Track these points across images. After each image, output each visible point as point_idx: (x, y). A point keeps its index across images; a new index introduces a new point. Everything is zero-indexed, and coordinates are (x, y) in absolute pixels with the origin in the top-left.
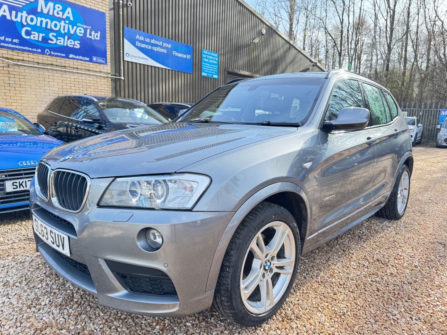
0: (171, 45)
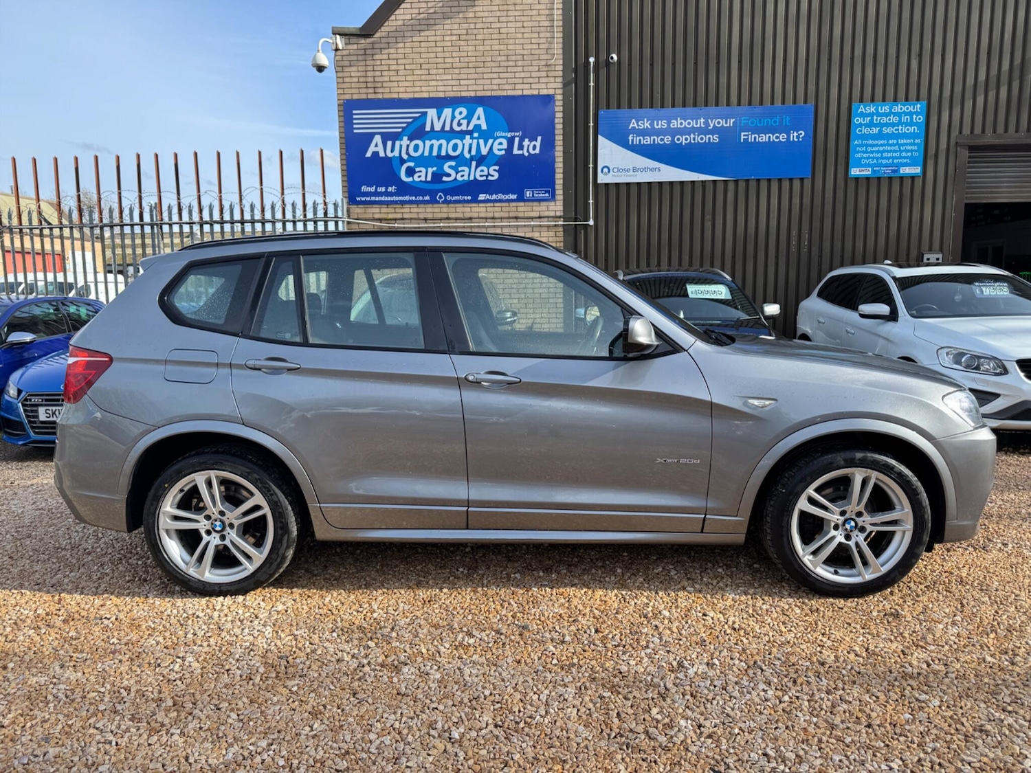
0: (732, 121)
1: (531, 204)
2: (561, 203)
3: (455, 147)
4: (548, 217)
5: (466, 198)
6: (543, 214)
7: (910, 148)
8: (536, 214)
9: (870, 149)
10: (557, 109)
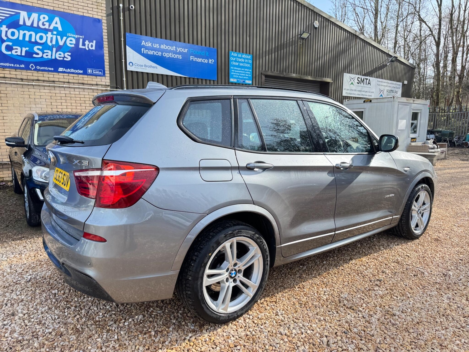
0: (187, 50)
1: (91, 77)
2: (109, 78)
3: (41, 38)
4: (102, 85)
5: (50, 69)
6: (98, 83)
7: (248, 73)
8: (95, 83)
9: (236, 71)
10: (103, 27)
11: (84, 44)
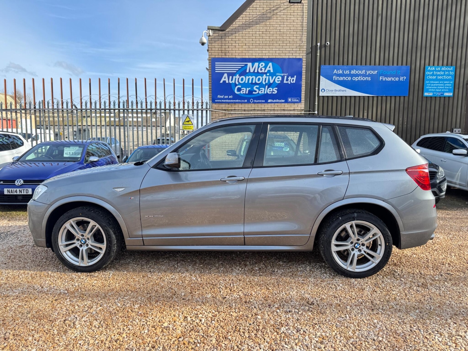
0: (376, 71)
1: (290, 104)
2: (304, 104)
3: (259, 80)
4: (298, 110)
5: (263, 101)
6: (295, 108)
7: (448, 85)
8: (292, 109)
9: (432, 85)
10: (303, 64)
11: (287, 80)
